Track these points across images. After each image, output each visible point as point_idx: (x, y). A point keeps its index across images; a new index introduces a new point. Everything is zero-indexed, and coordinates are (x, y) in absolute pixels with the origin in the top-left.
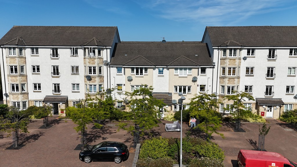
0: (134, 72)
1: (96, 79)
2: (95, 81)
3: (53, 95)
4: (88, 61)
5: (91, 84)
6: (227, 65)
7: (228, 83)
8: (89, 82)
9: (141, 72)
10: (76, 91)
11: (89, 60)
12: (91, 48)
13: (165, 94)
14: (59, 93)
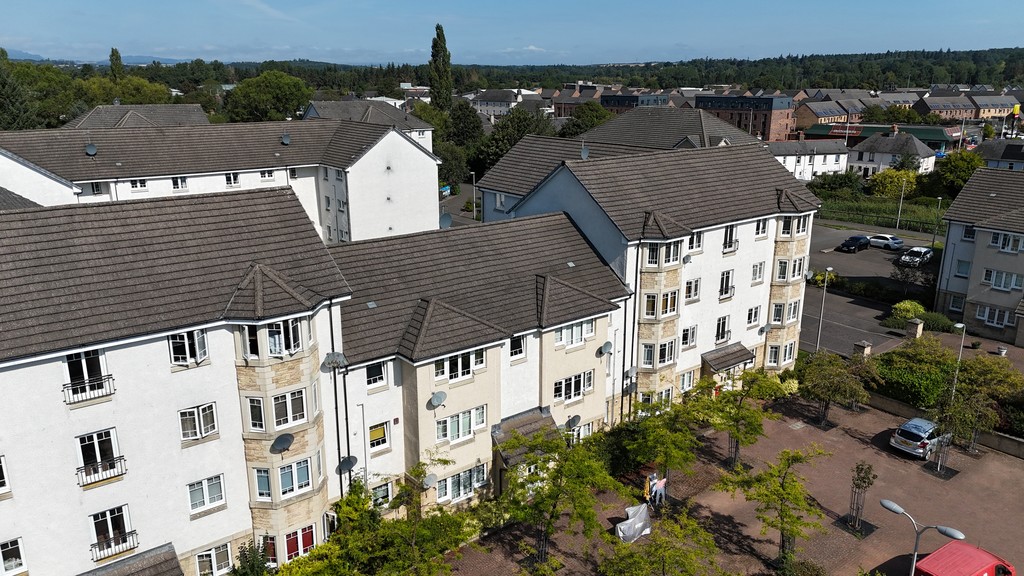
0: (443, 373)
1: (307, 437)
2: (304, 445)
3: (94, 566)
4: (273, 374)
5: (286, 462)
6: (662, 287)
7: (663, 337)
8: (278, 456)
9: (466, 365)
10: (208, 506)
11: (277, 370)
12: (286, 322)
13: (531, 414)
14: (123, 547)
